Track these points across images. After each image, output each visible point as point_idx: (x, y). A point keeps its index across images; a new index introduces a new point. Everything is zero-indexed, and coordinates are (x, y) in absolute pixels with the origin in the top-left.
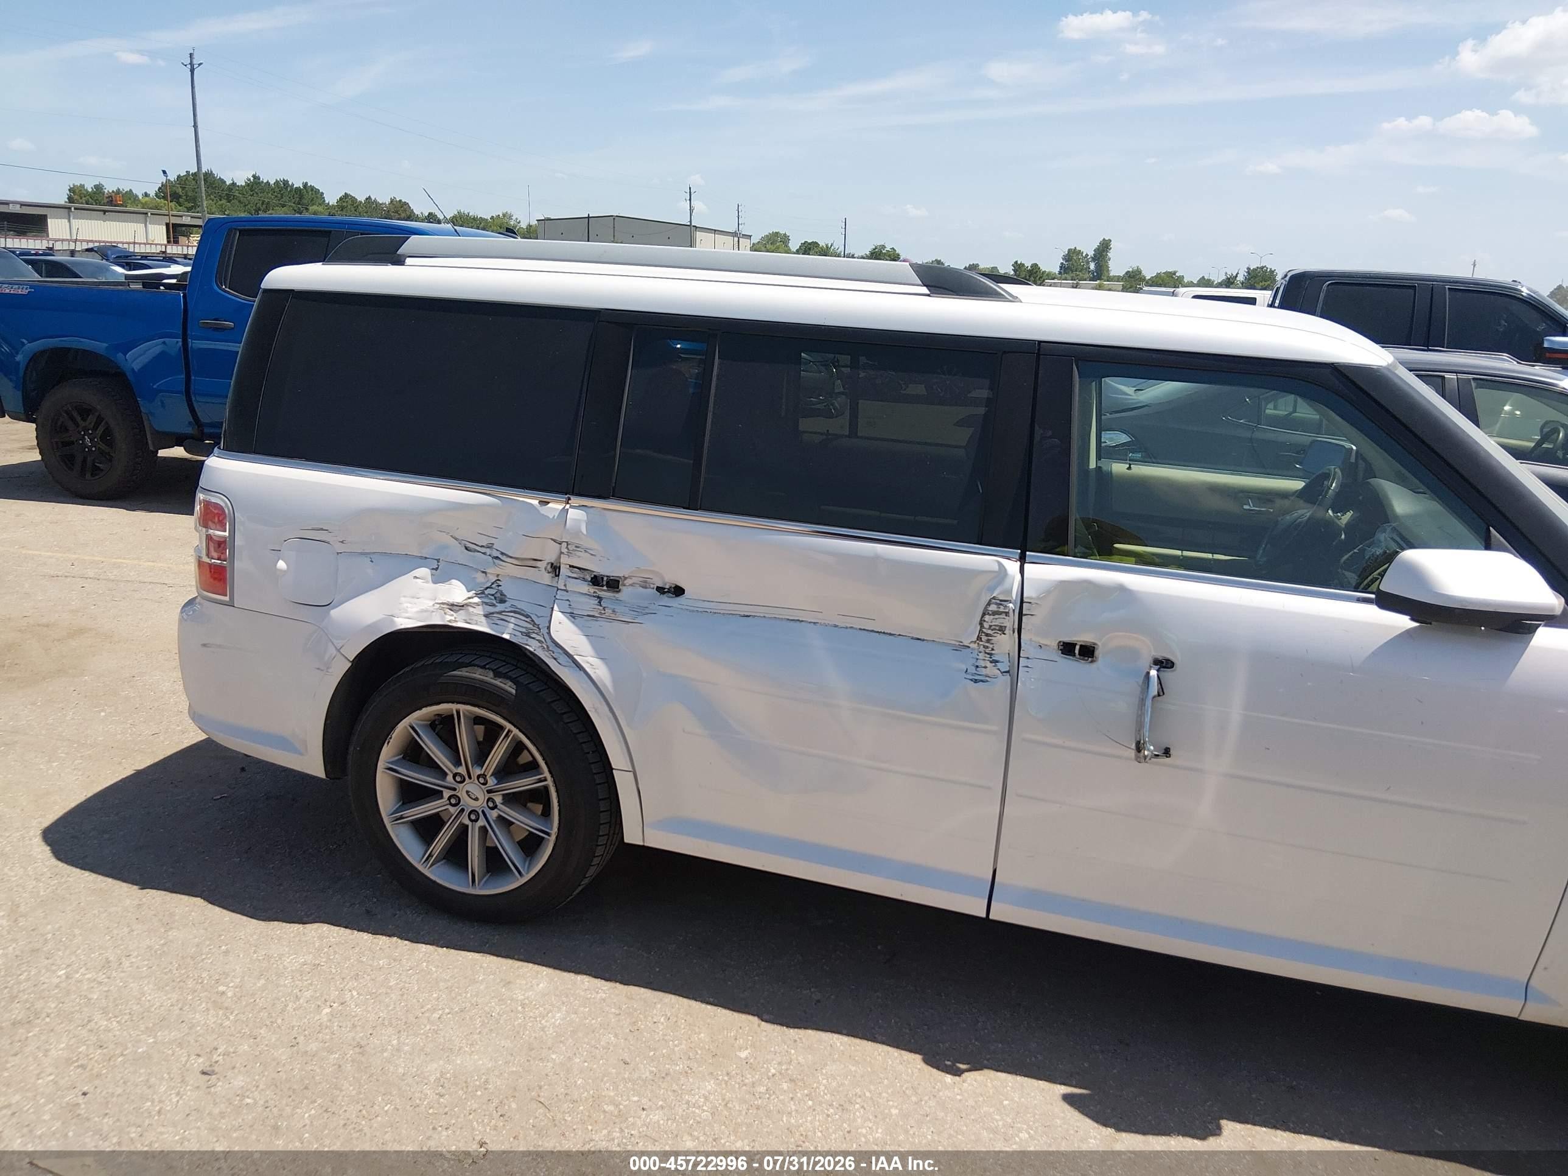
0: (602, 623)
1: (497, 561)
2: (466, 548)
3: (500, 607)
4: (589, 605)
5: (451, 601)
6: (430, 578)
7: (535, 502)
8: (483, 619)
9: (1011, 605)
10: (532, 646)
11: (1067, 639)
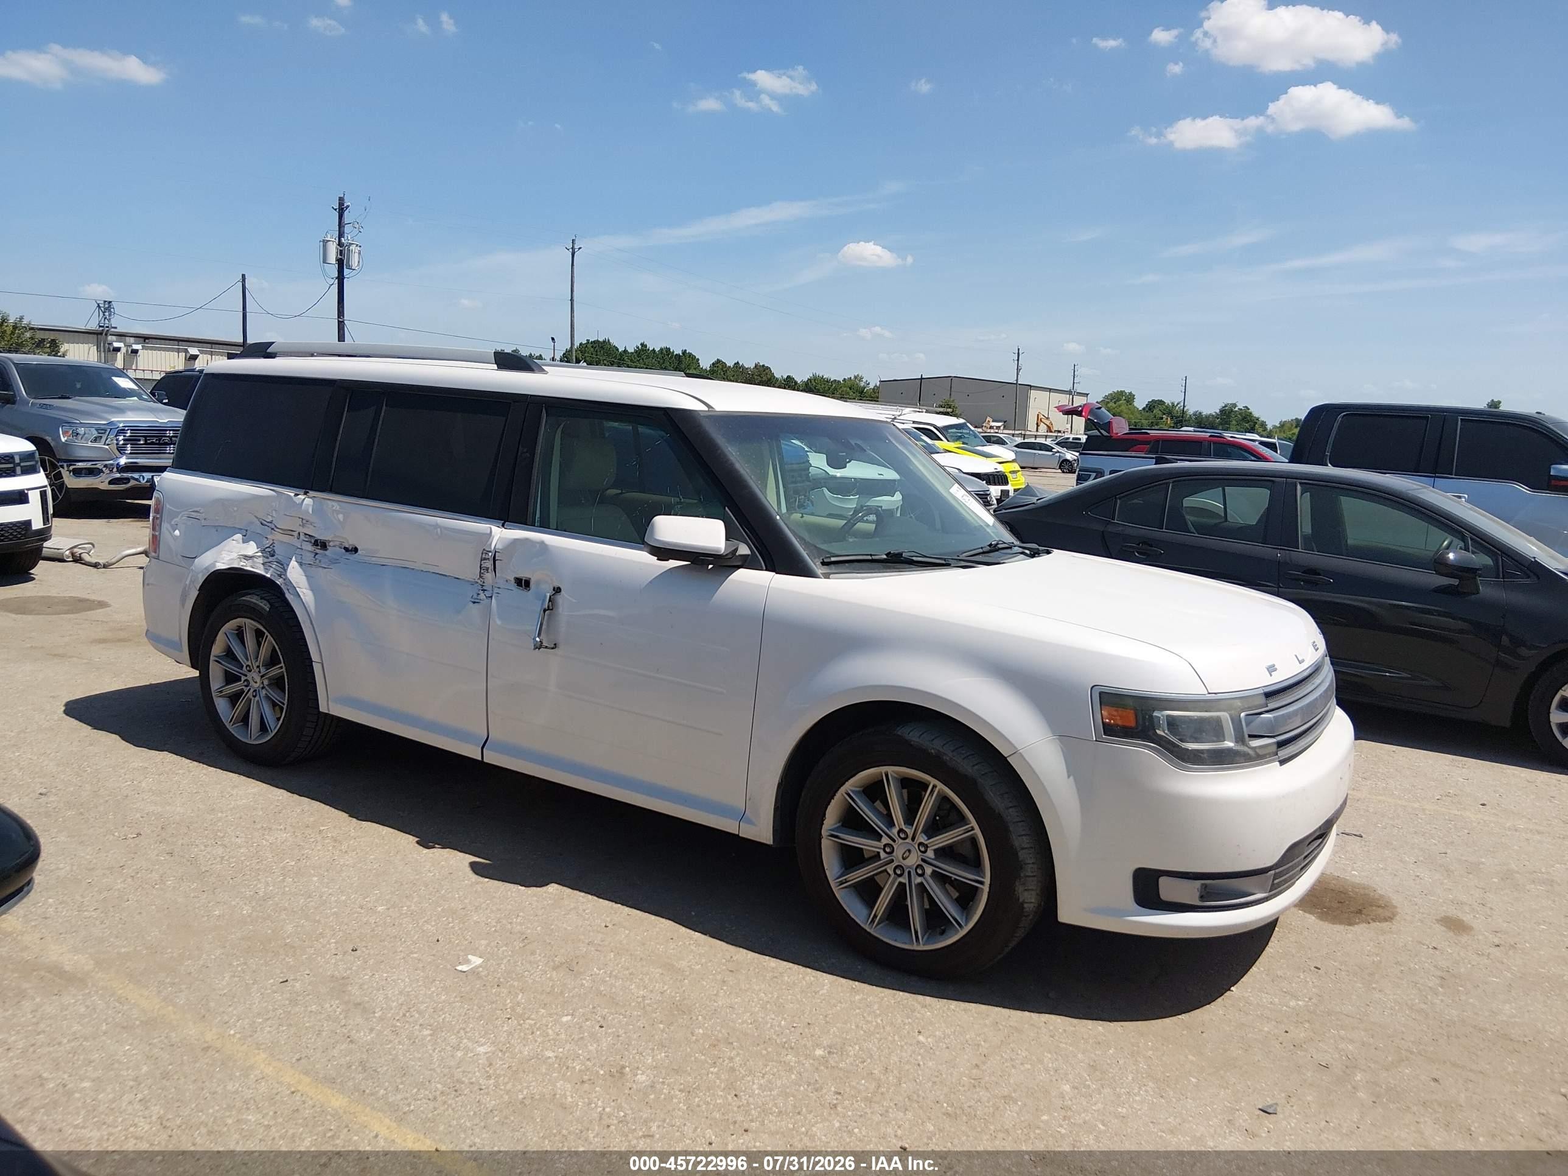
0: (313, 569)
1: (273, 531)
2: (262, 524)
3: (271, 559)
4: (309, 558)
5: (245, 553)
6: (241, 541)
7: (292, 495)
8: (262, 566)
9: (490, 554)
10: (279, 582)
11: (517, 576)
